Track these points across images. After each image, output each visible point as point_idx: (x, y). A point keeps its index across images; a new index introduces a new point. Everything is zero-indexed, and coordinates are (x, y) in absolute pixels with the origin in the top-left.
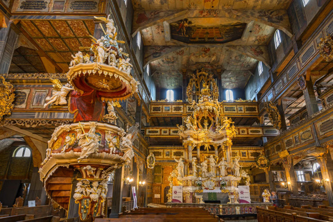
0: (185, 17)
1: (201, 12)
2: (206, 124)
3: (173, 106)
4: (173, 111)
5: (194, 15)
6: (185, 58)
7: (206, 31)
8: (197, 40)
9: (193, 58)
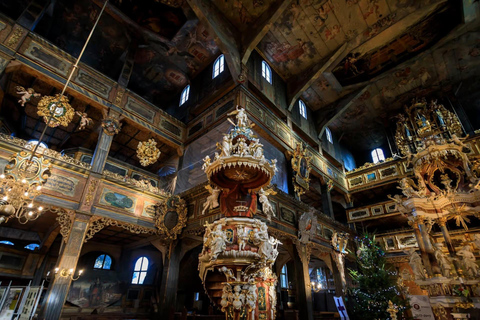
0: (347, 52)
1: (367, 32)
2: (447, 182)
3: (380, 171)
4: (381, 178)
5: (358, 42)
6: (375, 100)
7: (387, 50)
8: (380, 67)
9: (388, 94)
